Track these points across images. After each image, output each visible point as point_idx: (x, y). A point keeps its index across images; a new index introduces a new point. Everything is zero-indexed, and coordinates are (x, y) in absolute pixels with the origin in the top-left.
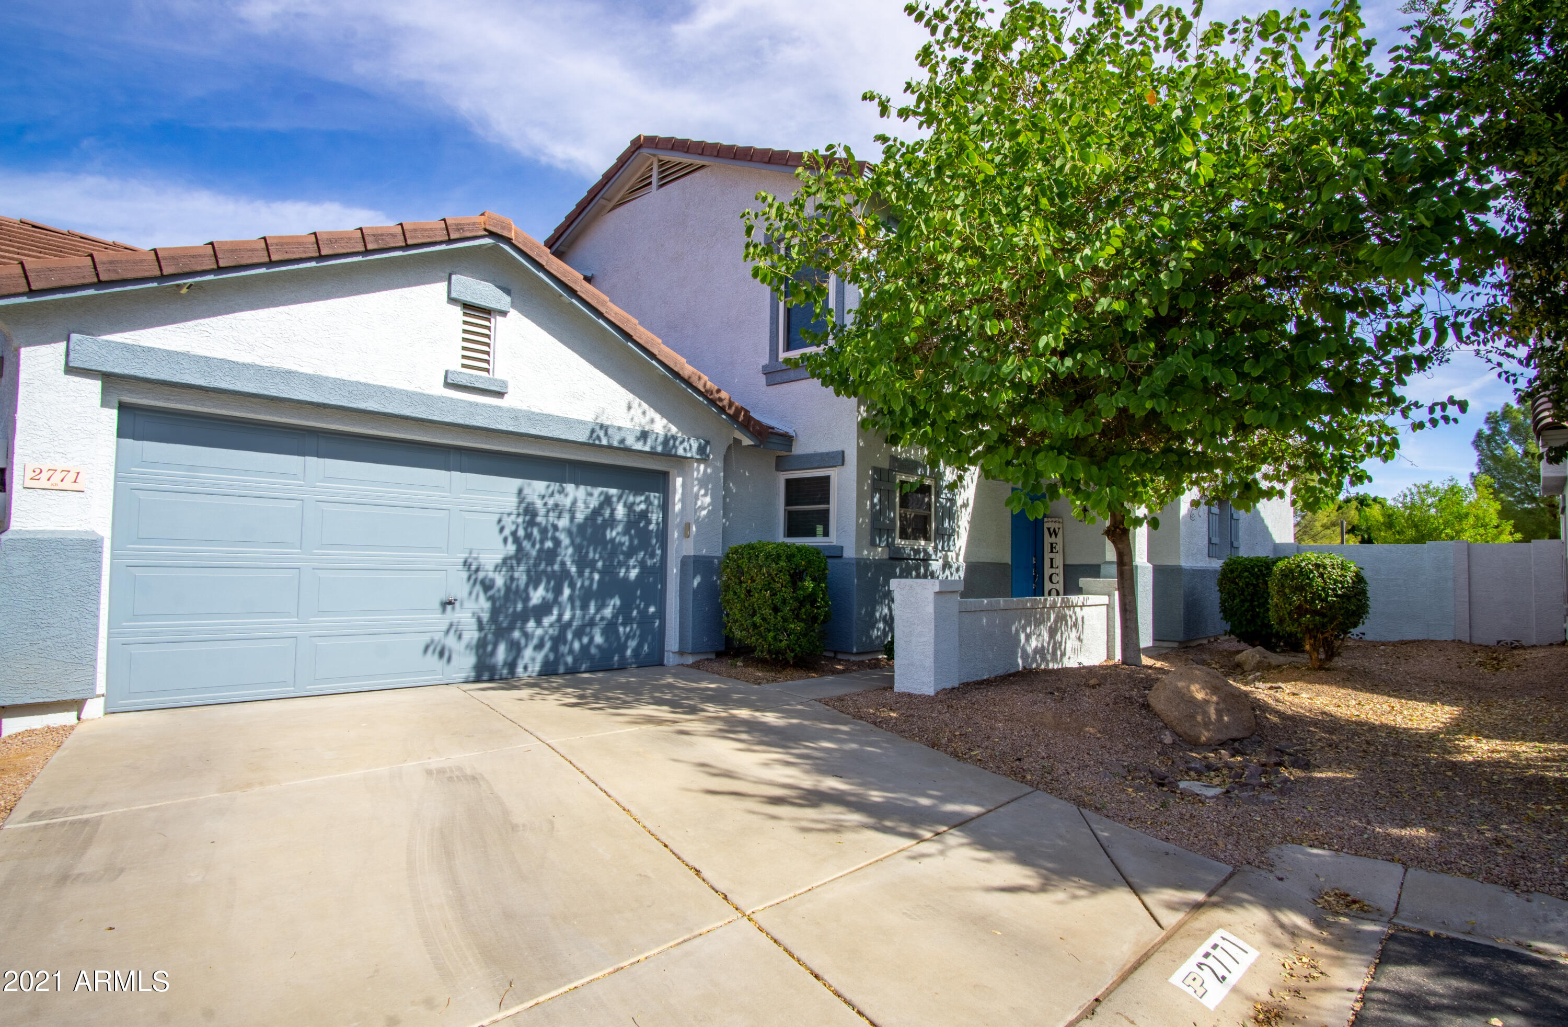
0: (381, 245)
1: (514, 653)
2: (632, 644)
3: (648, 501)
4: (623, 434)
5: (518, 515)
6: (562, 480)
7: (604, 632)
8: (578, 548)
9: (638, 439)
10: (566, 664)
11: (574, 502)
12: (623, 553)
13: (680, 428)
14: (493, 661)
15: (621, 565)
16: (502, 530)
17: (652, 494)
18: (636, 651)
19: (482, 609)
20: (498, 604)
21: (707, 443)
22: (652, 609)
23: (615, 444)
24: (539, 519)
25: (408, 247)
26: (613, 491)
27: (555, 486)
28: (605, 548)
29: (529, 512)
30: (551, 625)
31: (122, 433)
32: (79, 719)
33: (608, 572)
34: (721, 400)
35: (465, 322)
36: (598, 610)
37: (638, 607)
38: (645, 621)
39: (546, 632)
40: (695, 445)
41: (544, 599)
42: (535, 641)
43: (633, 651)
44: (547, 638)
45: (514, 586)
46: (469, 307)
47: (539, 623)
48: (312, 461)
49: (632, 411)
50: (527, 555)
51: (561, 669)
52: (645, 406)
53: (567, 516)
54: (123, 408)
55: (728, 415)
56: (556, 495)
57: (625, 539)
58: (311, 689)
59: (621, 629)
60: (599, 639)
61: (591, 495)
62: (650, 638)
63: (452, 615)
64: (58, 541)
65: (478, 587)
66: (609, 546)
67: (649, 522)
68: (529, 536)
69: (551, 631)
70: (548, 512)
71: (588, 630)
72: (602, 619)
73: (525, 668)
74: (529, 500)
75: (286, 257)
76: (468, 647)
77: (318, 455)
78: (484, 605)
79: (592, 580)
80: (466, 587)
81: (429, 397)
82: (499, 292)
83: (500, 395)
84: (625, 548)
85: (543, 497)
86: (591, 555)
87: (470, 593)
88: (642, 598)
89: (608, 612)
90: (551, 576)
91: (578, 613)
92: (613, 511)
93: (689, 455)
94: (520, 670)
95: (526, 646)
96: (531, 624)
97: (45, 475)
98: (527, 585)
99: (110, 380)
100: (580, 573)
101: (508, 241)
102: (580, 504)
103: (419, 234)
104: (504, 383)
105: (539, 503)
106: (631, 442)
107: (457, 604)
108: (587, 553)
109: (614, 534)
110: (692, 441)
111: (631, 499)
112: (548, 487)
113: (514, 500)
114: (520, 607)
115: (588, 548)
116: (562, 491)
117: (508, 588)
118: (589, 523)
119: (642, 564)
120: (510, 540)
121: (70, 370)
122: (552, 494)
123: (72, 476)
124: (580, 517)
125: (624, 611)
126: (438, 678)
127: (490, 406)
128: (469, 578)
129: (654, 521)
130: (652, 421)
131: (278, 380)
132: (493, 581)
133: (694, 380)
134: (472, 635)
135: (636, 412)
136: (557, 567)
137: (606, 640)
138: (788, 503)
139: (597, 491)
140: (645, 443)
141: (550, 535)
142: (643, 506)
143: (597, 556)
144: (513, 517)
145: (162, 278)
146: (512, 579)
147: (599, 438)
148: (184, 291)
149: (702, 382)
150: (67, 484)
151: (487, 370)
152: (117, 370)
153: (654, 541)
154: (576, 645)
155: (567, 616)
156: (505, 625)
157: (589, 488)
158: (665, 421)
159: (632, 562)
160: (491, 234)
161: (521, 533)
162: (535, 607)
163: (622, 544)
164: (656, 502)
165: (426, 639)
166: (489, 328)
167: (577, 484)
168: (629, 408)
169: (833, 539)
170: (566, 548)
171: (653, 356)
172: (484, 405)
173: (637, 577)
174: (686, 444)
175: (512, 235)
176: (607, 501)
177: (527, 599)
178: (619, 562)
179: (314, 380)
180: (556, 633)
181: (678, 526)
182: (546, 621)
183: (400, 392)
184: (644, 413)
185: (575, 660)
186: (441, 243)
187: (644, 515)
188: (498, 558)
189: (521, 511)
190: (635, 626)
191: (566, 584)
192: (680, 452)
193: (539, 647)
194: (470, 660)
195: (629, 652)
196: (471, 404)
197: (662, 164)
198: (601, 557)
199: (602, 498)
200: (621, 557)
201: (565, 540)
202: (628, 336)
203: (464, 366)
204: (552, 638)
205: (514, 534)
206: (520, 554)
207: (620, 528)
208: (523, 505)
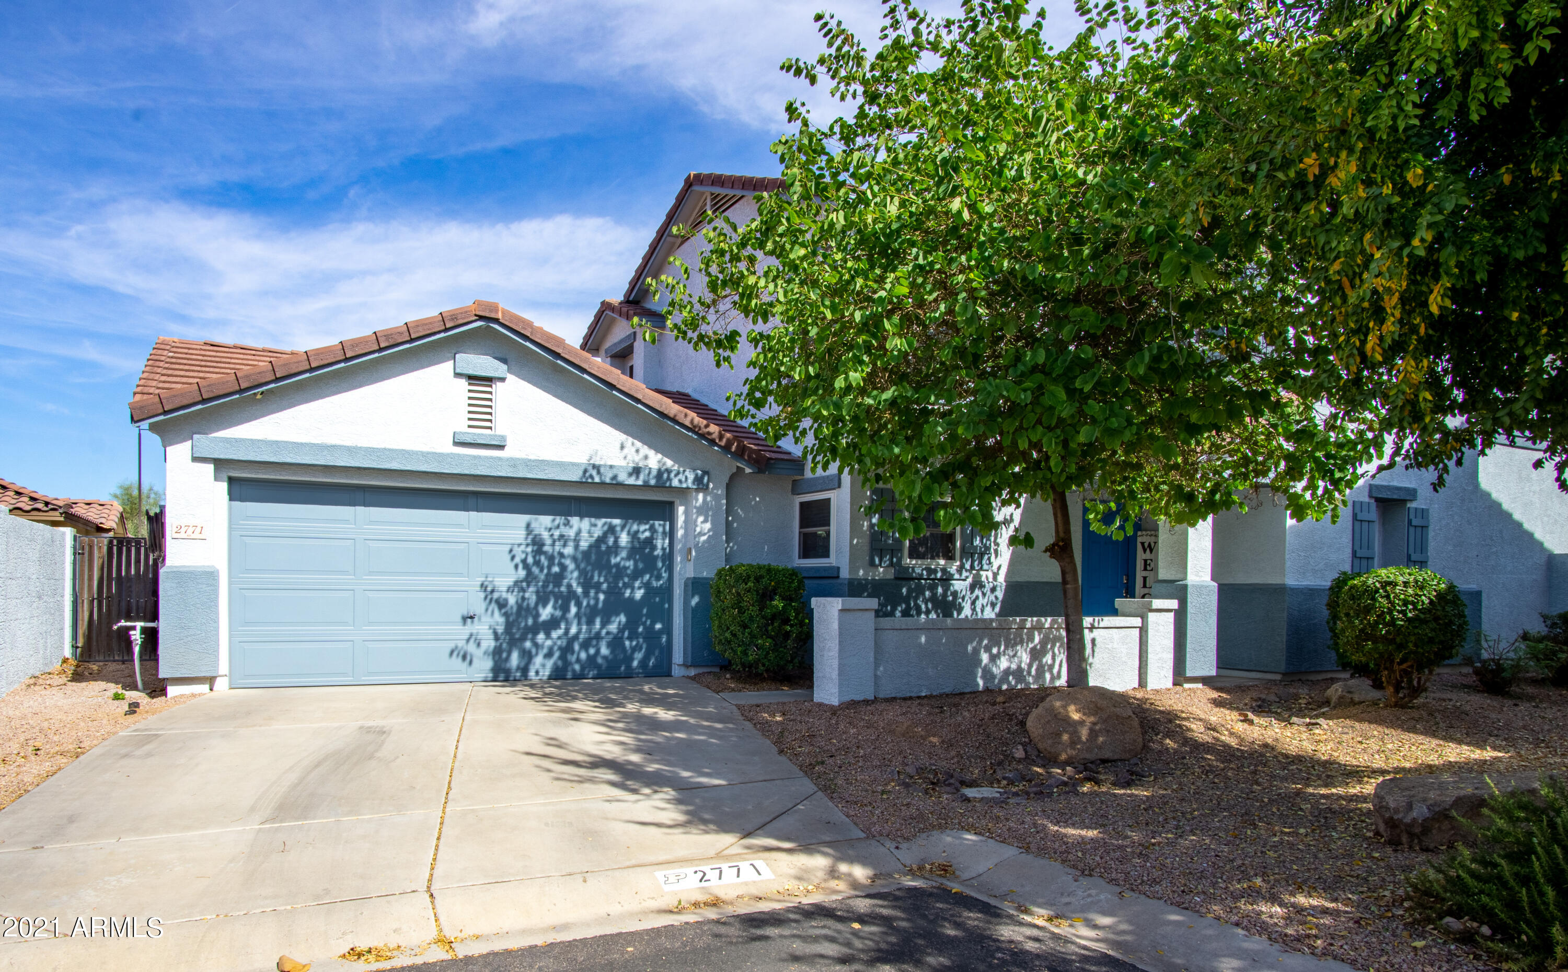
0: (392, 342)
1: (526, 659)
2: (639, 656)
3: (652, 529)
4: (615, 471)
5: (527, 545)
6: (567, 513)
7: (609, 645)
8: (583, 573)
9: (630, 475)
10: (574, 671)
11: (579, 533)
12: (628, 576)
13: (675, 461)
14: (508, 665)
15: (626, 586)
16: (513, 558)
17: (657, 523)
18: (643, 663)
19: (497, 624)
20: (511, 619)
21: (705, 473)
22: (658, 626)
23: (608, 480)
24: (547, 548)
25: (412, 340)
26: (617, 522)
27: (559, 520)
28: (610, 572)
29: (537, 544)
30: (559, 638)
31: (232, 497)
32: (211, 689)
33: (614, 593)
34: (709, 433)
35: (470, 391)
36: (604, 625)
37: (644, 624)
38: (651, 637)
39: (555, 644)
40: (691, 477)
41: (552, 615)
42: (545, 651)
43: (640, 662)
44: (556, 648)
45: (525, 604)
46: (472, 379)
47: (548, 636)
48: (360, 509)
49: (626, 451)
50: (536, 578)
51: (569, 675)
52: (638, 444)
53: (571, 544)
54: (231, 480)
55: (719, 446)
56: (562, 527)
57: (630, 564)
58: (365, 679)
59: (627, 643)
60: (604, 651)
61: (595, 525)
62: (657, 653)
63: (470, 628)
64: (191, 573)
65: (494, 606)
66: (614, 570)
67: (654, 548)
68: (537, 563)
69: (559, 642)
70: (554, 541)
71: (594, 642)
72: (608, 633)
73: (537, 673)
74: (536, 532)
75: (322, 363)
76: (485, 653)
77: (365, 505)
78: (498, 619)
79: (597, 599)
80: (483, 605)
81: (441, 455)
82: (497, 363)
83: (501, 447)
84: (629, 572)
85: (550, 529)
86: (596, 578)
87: (487, 610)
88: (648, 616)
89: (613, 627)
90: (558, 596)
91: (584, 627)
92: (617, 539)
93: (684, 486)
94: (532, 674)
95: (537, 654)
96: (541, 637)
97: (183, 530)
98: (537, 604)
99: (220, 464)
100: (586, 594)
101: (496, 321)
102: (584, 534)
103: (420, 329)
104: (503, 438)
105: (545, 535)
106: (623, 477)
107: (476, 620)
108: (592, 577)
109: (618, 559)
110: (687, 473)
111: (635, 527)
112: (554, 520)
113: (523, 533)
114: (530, 621)
115: (593, 571)
116: (567, 524)
117: (519, 606)
118: (594, 550)
119: (647, 586)
120: (521, 566)
121: (195, 459)
122: (558, 527)
123: (199, 529)
124: (584, 545)
125: (631, 625)
126: (463, 676)
127: (492, 458)
128: (486, 598)
129: (659, 546)
130: (646, 457)
131: (325, 453)
132: (506, 600)
133: (680, 418)
134: (489, 643)
135: (630, 450)
136: (563, 589)
137: (612, 652)
138: (802, 526)
139: (601, 522)
140: (637, 478)
141: (556, 561)
142: (647, 534)
143: (602, 580)
144: (523, 547)
145: (241, 391)
146: (523, 599)
147: (591, 477)
148: (259, 397)
149: (689, 419)
150: (196, 535)
151: (490, 428)
152: (222, 456)
153: (660, 564)
154: (583, 655)
155: (573, 630)
156: (517, 636)
157: (593, 520)
158: (660, 456)
159: (637, 584)
160: (481, 318)
161: (530, 560)
162: (544, 622)
163: (626, 568)
164: (660, 529)
165: (452, 645)
166: (491, 393)
167: (582, 516)
168: (622, 447)
169: (832, 561)
170: (572, 572)
171: (638, 401)
172: (486, 457)
173: (643, 597)
174: (681, 477)
175: (500, 316)
176: (611, 529)
177: (537, 615)
178: (624, 583)
179: (351, 450)
180: (564, 644)
181: (680, 550)
182: (555, 634)
183: (416, 453)
184: (637, 451)
185: (583, 668)
186: (439, 332)
187: (649, 542)
188: (510, 581)
189: (529, 541)
190: (641, 640)
191: (573, 603)
192: (675, 483)
193: (549, 655)
194: (489, 664)
195: (635, 663)
196: (475, 457)
197: (715, 197)
198: (606, 580)
199: (606, 528)
200: (626, 580)
201: (571, 566)
202: (612, 386)
203: (470, 426)
204: (560, 648)
205: (524, 561)
206: (530, 578)
207: (624, 554)
208: (531, 537)
